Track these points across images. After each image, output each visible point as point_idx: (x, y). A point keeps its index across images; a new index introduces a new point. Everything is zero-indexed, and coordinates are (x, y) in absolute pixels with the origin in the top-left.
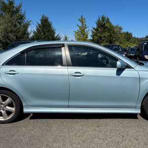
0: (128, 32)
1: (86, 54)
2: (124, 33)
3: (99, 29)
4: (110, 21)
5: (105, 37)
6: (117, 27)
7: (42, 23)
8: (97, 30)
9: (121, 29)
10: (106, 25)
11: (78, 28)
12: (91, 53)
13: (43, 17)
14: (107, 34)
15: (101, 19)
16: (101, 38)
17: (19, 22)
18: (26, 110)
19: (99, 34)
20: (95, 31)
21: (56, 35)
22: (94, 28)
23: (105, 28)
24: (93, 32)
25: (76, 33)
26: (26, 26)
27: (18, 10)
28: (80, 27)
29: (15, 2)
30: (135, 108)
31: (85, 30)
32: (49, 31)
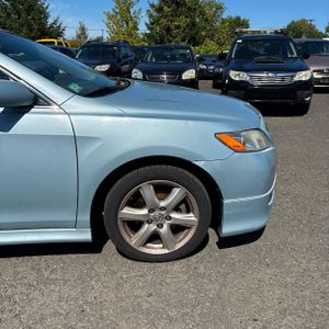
0: (238, 18)
3: (166, 8)
5: (178, 27)
6: (211, 4)
8: (160, 10)
9: (220, 8)
14: (183, 21)
16: (168, 30)
19: (164, 21)
20: (155, 14)
21: (50, 21)
22: (152, 6)
23: (178, 5)
24: (151, 16)
31: (132, 11)
32: (30, 9)
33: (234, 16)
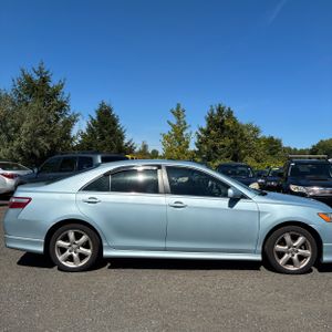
0: (272, 138)
1: (186, 179)
2: (264, 139)
3: (212, 132)
4: (234, 115)
5: (223, 146)
6: (248, 127)
7: (99, 117)
8: (207, 132)
9: (256, 131)
10: (226, 123)
11: (170, 128)
12: (196, 178)
13: (102, 105)
14: (227, 142)
15: (215, 112)
16: (215, 148)
17: (56, 116)
18: (106, 253)
19: (211, 142)
20: (203, 136)
21: (126, 141)
22: (201, 130)
23: (223, 129)
24: (199, 137)
25: (166, 138)
26: (69, 123)
27: (56, 93)
28: (173, 126)
29: (52, 78)
30: (255, 252)
31: (184, 133)
32: (112, 133)
33: (267, 136)
